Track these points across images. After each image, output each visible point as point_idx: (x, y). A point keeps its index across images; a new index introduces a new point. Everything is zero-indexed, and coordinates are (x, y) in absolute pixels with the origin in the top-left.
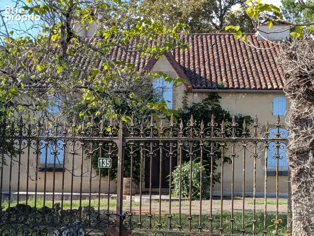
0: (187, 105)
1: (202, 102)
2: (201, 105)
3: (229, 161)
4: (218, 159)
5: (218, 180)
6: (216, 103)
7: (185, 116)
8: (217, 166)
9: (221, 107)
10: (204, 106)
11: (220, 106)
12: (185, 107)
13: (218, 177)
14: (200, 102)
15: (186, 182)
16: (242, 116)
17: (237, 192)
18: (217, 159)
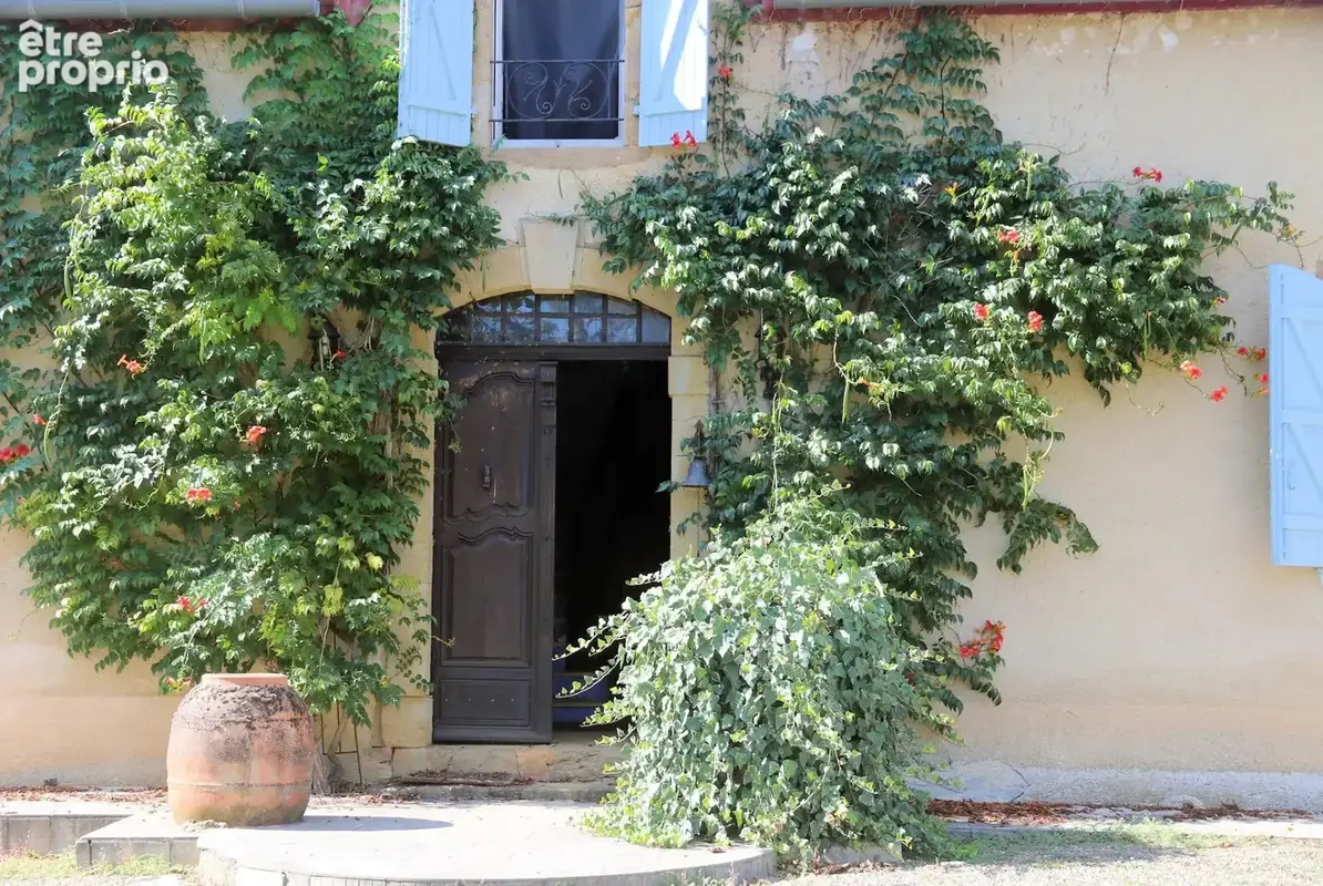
0: (740, 113)
1: (854, 91)
2: (844, 109)
3: (1063, 532)
4: (982, 517)
5: (984, 681)
6: (956, 93)
7: (722, 192)
8: (971, 569)
9: (998, 125)
10: (869, 116)
11: (987, 119)
12: (725, 131)
13: (983, 655)
14: (839, 88)
15: (724, 708)
16: (1164, 188)
17: (1137, 774)
18: (975, 519)
